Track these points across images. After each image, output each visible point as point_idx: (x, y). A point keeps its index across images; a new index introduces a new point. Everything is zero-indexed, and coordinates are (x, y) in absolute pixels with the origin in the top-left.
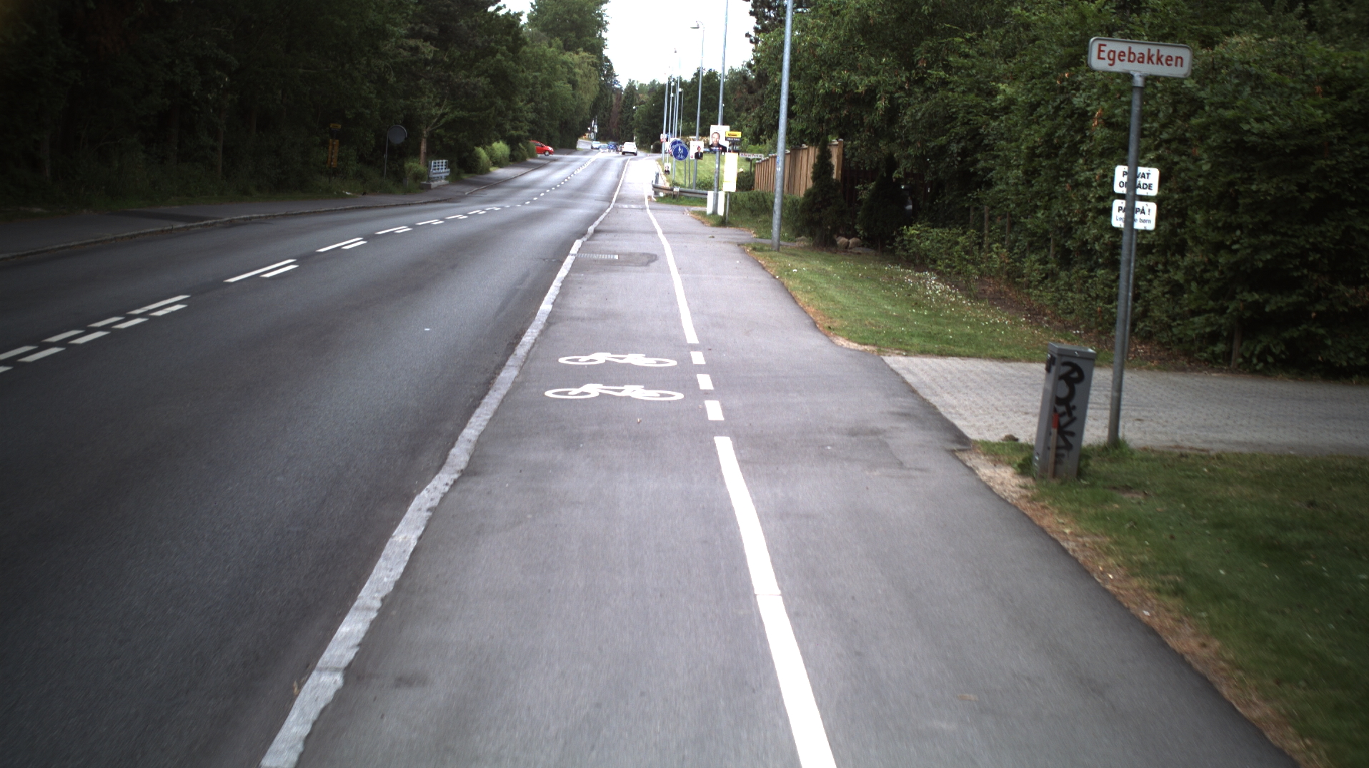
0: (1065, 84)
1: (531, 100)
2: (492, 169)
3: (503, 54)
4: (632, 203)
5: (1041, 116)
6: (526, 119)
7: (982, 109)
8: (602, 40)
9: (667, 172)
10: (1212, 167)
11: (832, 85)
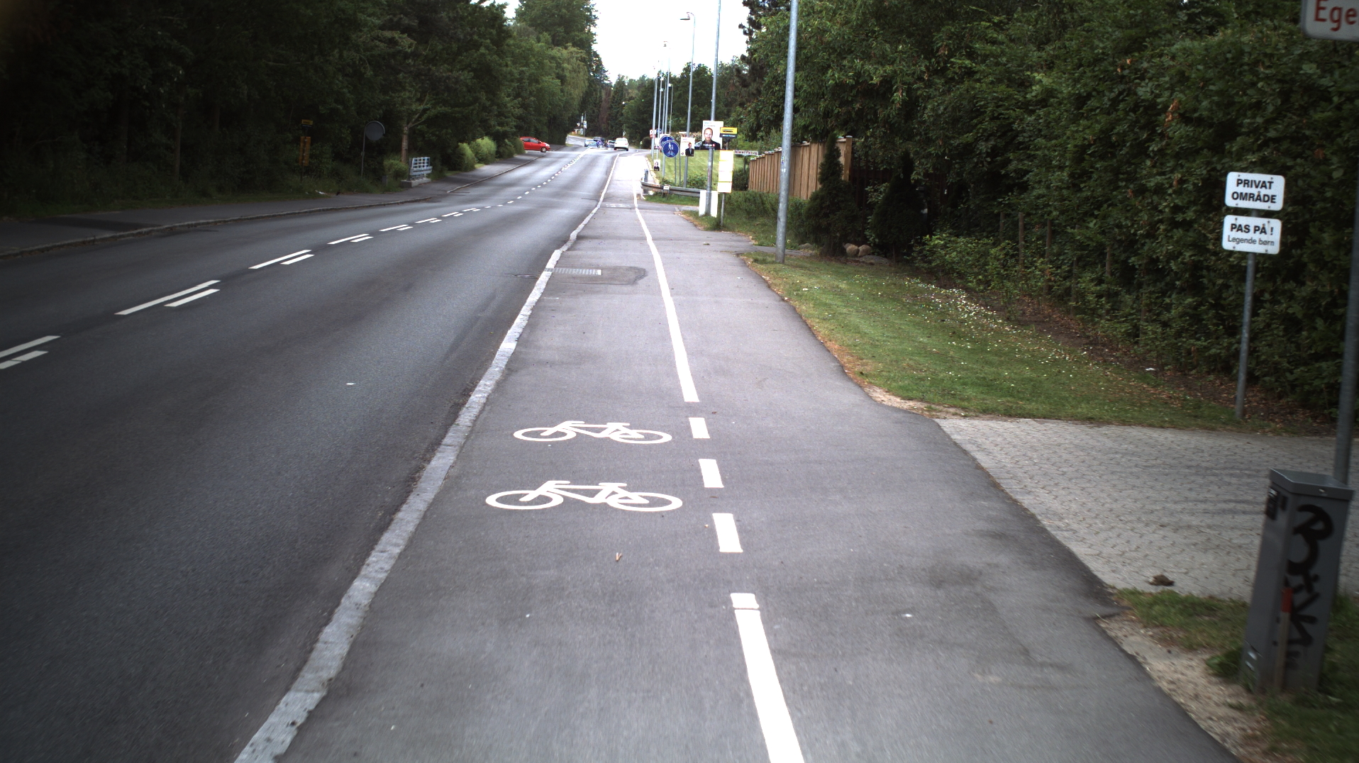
0: (1126, 72)
1: (518, 96)
2: (477, 166)
3: (487, 48)
4: (621, 202)
5: (1092, 110)
6: (512, 114)
7: (1014, 102)
8: (591, 35)
9: (656, 169)
10: (1345, 174)
11: (843, 75)
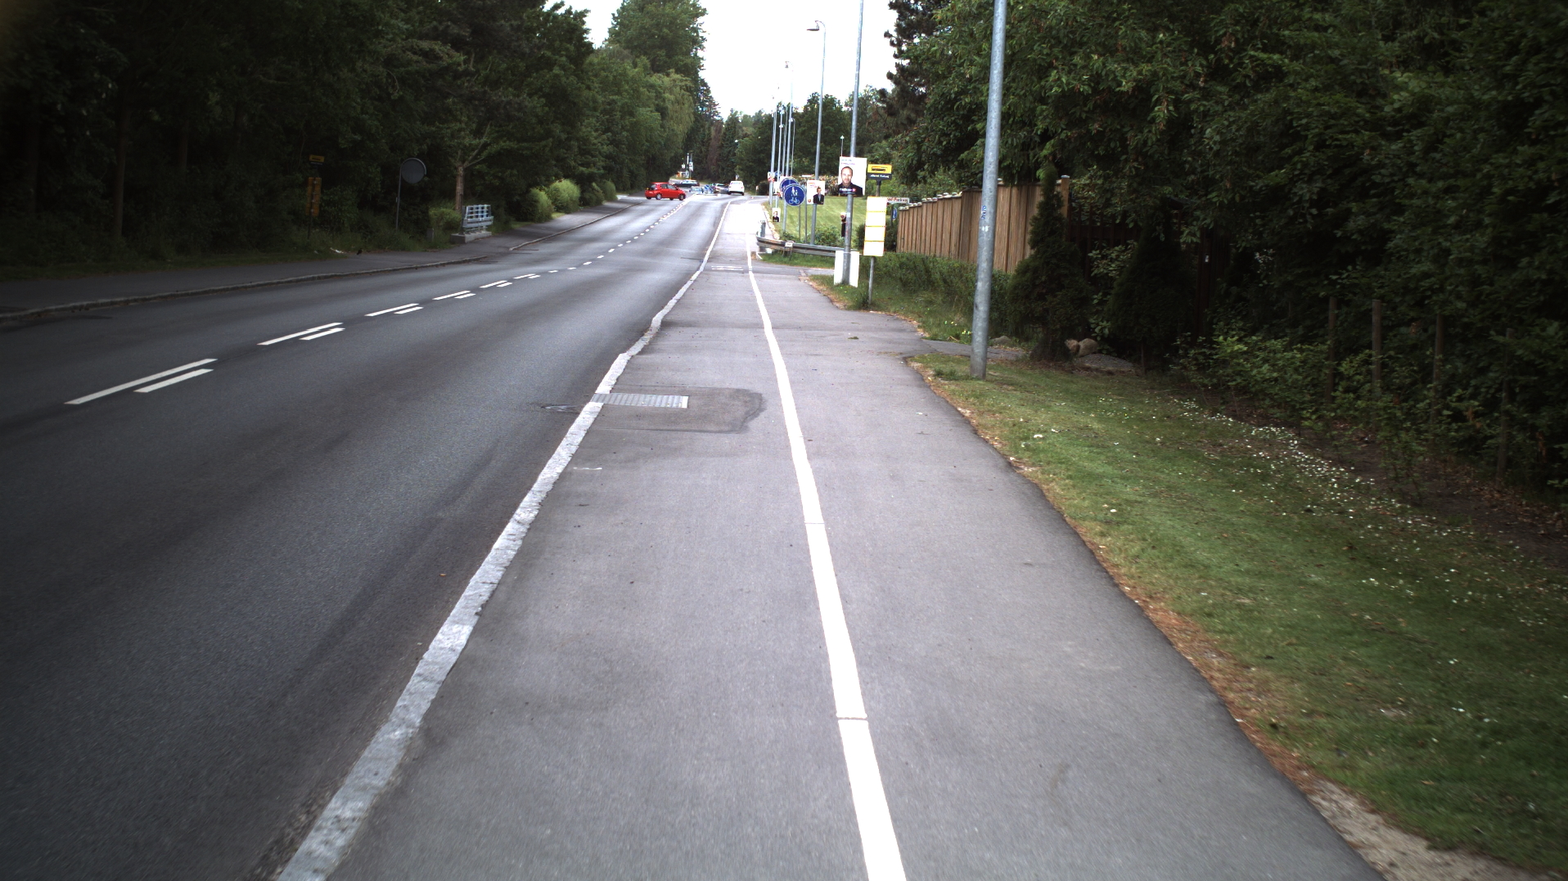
1: (607, 130)
2: (554, 215)
3: (563, 67)
4: (731, 262)
6: (600, 153)
7: (1357, 119)
8: (698, 59)
9: (776, 219)
11: (1074, 79)
